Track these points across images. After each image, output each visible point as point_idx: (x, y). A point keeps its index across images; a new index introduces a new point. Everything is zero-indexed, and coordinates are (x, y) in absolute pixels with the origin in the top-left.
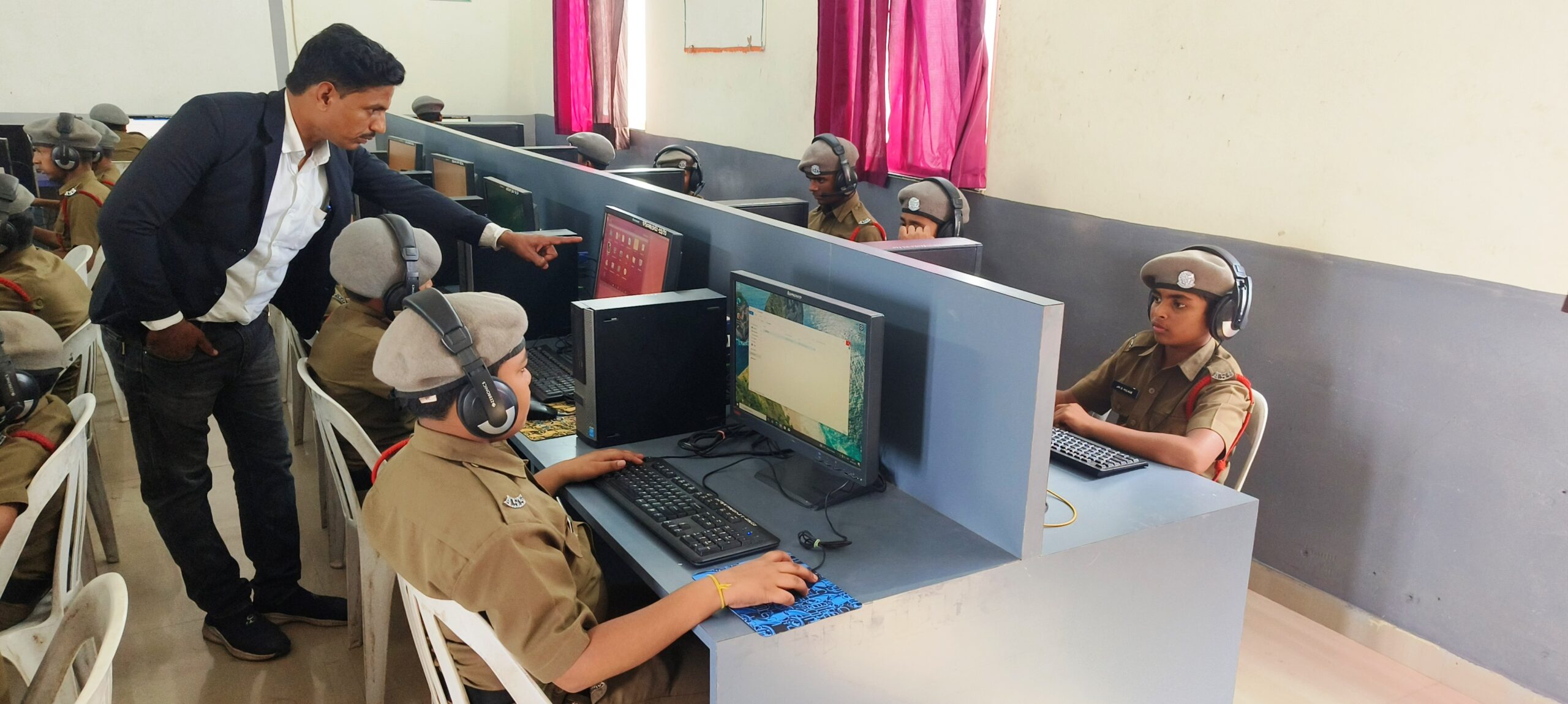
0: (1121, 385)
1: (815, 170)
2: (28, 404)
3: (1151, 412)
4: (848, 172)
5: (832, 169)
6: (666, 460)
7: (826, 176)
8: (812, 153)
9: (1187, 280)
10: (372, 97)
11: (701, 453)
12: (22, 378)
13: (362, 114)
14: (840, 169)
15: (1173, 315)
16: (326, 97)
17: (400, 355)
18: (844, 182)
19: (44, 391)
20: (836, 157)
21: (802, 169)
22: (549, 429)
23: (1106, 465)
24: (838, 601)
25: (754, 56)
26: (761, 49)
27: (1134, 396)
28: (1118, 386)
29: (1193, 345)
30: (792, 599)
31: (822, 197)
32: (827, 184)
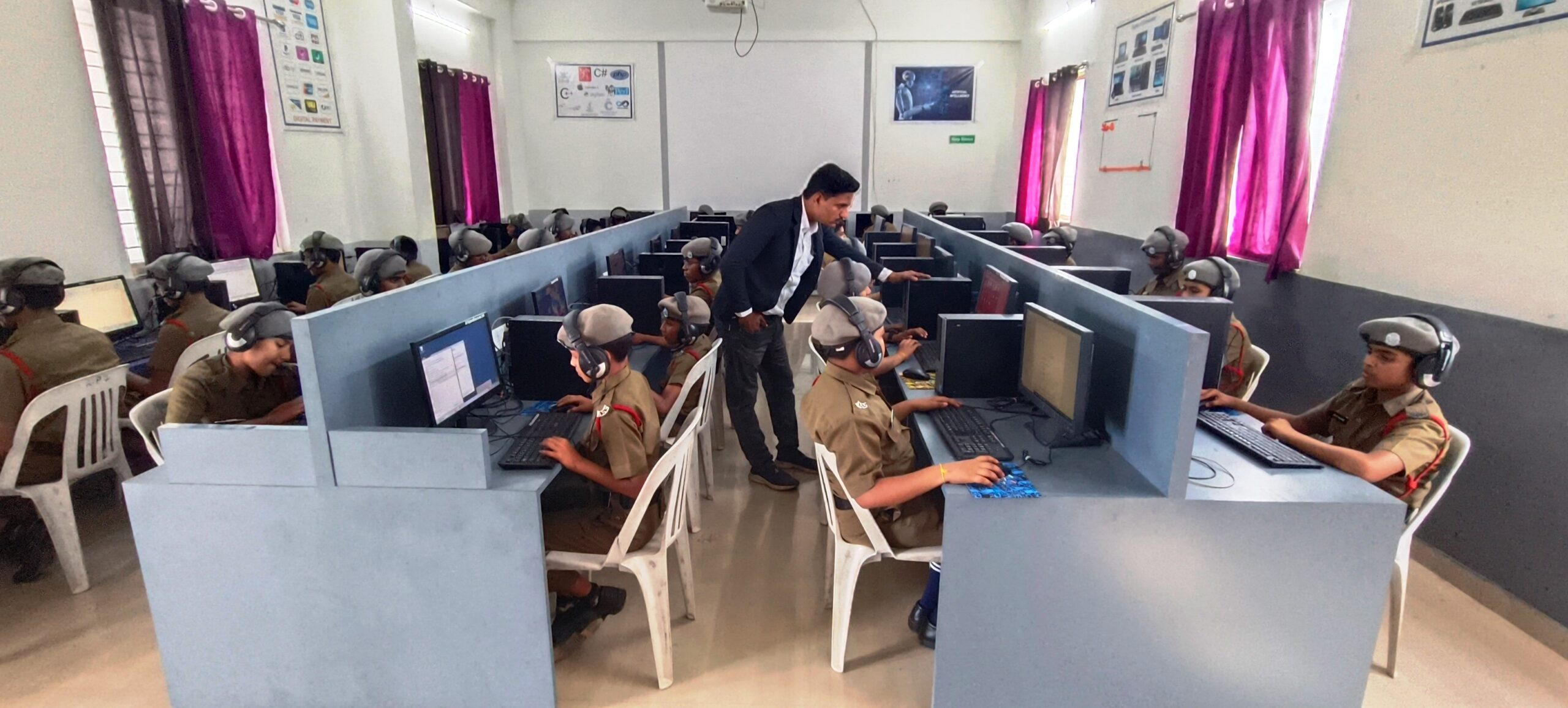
0: (1337, 414)
1: (1152, 251)
2: (694, 338)
3: (1354, 436)
4: (1177, 253)
5: (1165, 250)
6: (978, 410)
7: (1160, 255)
8: (1151, 238)
9: (1393, 339)
10: (842, 199)
11: (997, 408)
12: (693, 327)
13: (835, 208)
14: (1171, 250)
15: (1380, 365)
16: (818, 201)
17: (829, 326)
18: (1173, 260)
19: (701, 334)
20: (1168, 243)
21: (1144, 249)
22: (921, 385)
23: (1283, 461)
24: (1029, 492)
25: (1144, 173)
26: (1148, 169)
27: (1345, 423)
28: (1335, 415)
29: (1398, 391)
30: (987, 482)
31: (1156, 269)
32: (1160, 261)
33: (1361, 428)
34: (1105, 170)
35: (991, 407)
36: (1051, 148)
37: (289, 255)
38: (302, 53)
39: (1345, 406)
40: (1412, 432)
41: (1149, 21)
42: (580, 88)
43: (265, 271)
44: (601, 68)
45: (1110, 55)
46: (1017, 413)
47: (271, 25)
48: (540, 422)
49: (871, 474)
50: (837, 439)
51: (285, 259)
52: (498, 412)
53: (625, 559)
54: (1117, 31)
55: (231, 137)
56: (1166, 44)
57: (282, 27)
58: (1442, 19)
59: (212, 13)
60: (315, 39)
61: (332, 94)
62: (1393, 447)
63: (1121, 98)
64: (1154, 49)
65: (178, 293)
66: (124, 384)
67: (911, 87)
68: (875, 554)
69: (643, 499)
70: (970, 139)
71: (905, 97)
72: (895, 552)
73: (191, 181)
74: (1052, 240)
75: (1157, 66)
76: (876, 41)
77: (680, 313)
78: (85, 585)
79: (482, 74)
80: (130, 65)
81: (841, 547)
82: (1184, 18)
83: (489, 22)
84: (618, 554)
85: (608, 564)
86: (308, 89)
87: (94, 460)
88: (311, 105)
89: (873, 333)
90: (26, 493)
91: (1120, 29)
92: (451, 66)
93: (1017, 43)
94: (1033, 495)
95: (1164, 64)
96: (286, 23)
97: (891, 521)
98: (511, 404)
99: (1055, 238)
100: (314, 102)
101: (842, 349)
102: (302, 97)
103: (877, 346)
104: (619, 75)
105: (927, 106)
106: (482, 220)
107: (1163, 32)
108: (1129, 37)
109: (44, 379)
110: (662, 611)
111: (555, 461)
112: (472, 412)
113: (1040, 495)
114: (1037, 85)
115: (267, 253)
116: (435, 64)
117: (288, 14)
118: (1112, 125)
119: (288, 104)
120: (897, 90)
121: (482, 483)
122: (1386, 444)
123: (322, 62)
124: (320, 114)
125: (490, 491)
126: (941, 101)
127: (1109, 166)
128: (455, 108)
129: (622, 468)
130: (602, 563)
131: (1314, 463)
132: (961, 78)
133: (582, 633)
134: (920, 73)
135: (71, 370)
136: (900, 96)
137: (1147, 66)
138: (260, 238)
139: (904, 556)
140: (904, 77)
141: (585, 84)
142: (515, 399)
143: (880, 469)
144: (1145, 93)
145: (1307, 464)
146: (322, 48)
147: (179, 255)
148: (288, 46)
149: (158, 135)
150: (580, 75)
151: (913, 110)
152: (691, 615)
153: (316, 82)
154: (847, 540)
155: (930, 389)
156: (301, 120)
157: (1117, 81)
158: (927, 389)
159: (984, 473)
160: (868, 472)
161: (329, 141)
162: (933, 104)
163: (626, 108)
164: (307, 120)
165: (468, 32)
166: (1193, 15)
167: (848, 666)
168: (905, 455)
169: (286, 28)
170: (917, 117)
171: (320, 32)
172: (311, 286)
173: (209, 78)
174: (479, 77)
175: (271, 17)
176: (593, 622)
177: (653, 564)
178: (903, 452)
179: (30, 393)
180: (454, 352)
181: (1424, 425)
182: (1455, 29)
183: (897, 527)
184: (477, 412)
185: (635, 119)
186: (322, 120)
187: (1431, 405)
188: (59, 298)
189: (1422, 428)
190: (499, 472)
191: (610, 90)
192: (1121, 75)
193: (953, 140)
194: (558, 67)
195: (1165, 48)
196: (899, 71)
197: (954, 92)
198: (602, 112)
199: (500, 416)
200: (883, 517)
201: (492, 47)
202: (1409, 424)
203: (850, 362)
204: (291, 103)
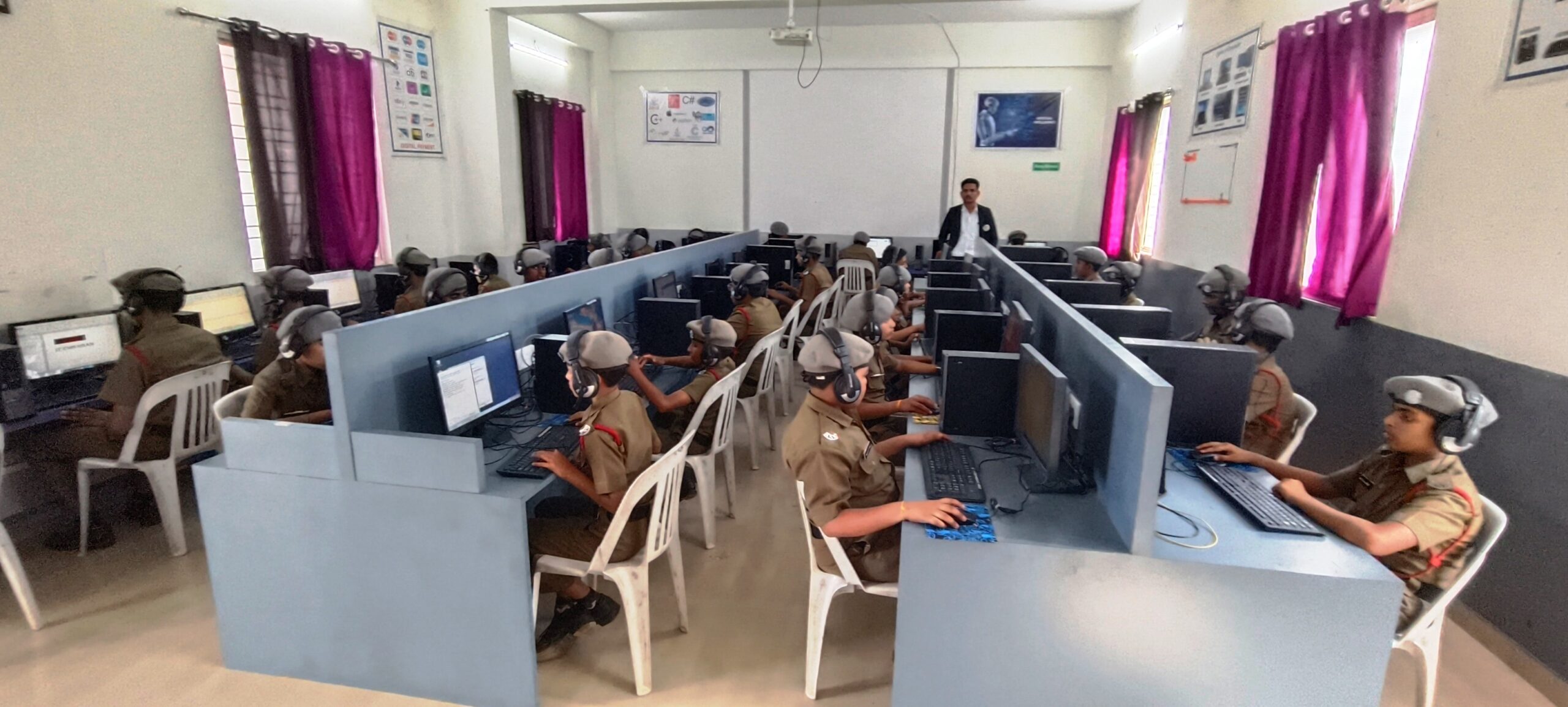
0: (1363, 477)
1: (1207, 289)
5: (1221, 289)
6: (971, 448)
7: (1216, 294)
9: (1414, 397)
14: (1227, 291)
15: (1402, 426)
20: (1225, 282)
22: (927, 419)
23: (1278, 524)
24: (986, 536)
25: (1224, 207)
26: (1228, 202)
27: (1369, 488)
28: (1360, 478)
29: (1423, 457)
30: (942, 524)
31: (1212, 309)
32: (1214, 301)
33: (1382, 496)
34: (1186, 202)
35: (988, 447)
36: (1134, 177)
37: (387, 267)
38: (412, 88)
39: (1372, 471)
40: (1431, 505)
41: (1232, 48)
42: (669, 114)
43: (367, 281)
44: (689, 95)
45: (1196, 82)
46: (1012, 454)
47: (387, 64)
48: (550, 434)
49: (834, 505)
50: (804, 469)
51: (381, 271)
52: (516, 423)
53: (606, 569)
54: (1202, 59)
55: (345, 165)
56: (1249, 72)
57: (395, 65)
58: (1526, 51)
59: (333, 54)
60: (424, 74)
61: (436, 122)
62: (1405, 518)
63: (1204, 128)
64: (1238, 76)
65: (281, 301)
66: (227, 378)
67: (993, 113)
68: (846, 585)
69: (623, 513)
70: (1055, 167)
71: (987, 124)
72: (864, 584)
73: (308, 203)
74: (1113, 276)
75: (1240, 94)
76: (958, 68)
77: (703, 335)
78: (183, 550)
79: (578, 103)
80: (262, 101)
81: (816, 576)
82: (1266, 45)
83: (588, 54)
84: (599, 562)
85: (590, 571)
86: (415, 118)
87: (197, 443)
88: (417, 133)
89: (856, 369)
90: (142, 467)
91: (1206, 56)
92: (548, 95)
93: (1108, 68)
94: (988, 540)
95: (1245, 93)
96: (398, 61)
97: (862, 554)
98: (533, 416)
99: (1116, 273)
100: (419, 130)
101: (823, 378)
102: (409, 126)
103: (856, 381)
104: (706, 102)
105: (1010, 133)
106: (572, 237)
107: (1246, 60)
108: (1214, 63)
109: (160, 371)
110: (643, 621)
111: (548, 472)
112: (491, 420)
113: (996, 541)
114: (1123, 112)
115: (369, 265)
116: (532, 94)
117: (402, 54)
118: (1195, 155)
119: (396, 132)
120: (979, 116)
121: (476, 489)
122: (1399, 515)
123: (429, 95)
124: (425, 141)
125: (483, 496)
126: (1024, 128)
127: (1190, 198)
128: (550, 133)
129: (602, 484)
130: (585, 571)
131: (1314, 529)
132: (1048, 103)
133: (575, 634)
134: (1005, 100)
135: (181, 365)
136: (982, 123)
137: (1229, 95)
138: (364, 253)
139: (873, 590)
140: (987, 103)
141: (673, 111)
142: (536, 410)
143: (845, 500)
144: (1227, 123)
145: (1308, 530)
146: (430, 83)
147: (288, 267)
148: (400, 82)
149: (282, 161)
150: (669, 103)
151: (995, 136)
152: (684, 627)
153: (422, 112)
154: (822, 568)
155: (935, 424)
156: (407, 147)
157: (1201, 109)
158: (932, 424)
159: (939, 515)
160: (833, 501)
161: (432, 165)
162: (1016, 130)
163: (711, 133)
164: (413, 146)
165: (566, 64)
166: (1272, 42)
167: (820, 694)
168: (882, 487)
169: (399, 66)
170: (999, 144)
171: (429, 69)
172: (398, 297)
173: (329, 110)
174: (574, 105)
175: (386, 56)
176: (585, 626)
177: (635, 576)
178: (881, 485)
179: (146, 384)
180: (473, 366)
181: (1447, 498)
182: (1539, 62)
183: (867, 561)
184: (495, 421)
185: (719, 143)
186: (427, 147)
187: (1458, 477)
188: (179, 303)
189: (1443, 500)
190: (497, 479)
191: (697, 116)
192: (1204, 103)
193: (1038, 167)
194: (649, 95)
195: (1248, 75)
196: (982, 98)
197: (1039, 118)
198: (689, 137)
199: (518, 426)
200: (854, 549)
201: (589, 76)
202: (1428, 495)
203: (828, 393)
204: (399, 131)
